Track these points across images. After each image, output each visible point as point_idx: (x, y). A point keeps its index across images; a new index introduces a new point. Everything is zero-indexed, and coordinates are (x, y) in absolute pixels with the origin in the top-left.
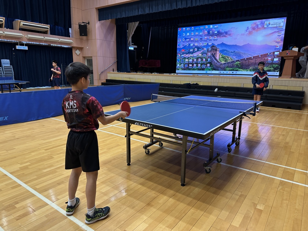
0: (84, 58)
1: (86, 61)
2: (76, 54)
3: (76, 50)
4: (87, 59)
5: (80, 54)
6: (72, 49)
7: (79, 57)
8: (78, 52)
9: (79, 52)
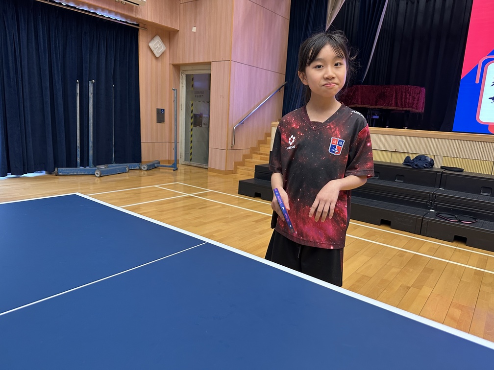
0: (177, 67)
1: (184, 82)
2: (150, 53)
3: (152, 39)
4: (187, 76)
5: (163, 54)
6: (138, 29)
7: (159, 64)
8: (157, 45)
9: (162, 45)
